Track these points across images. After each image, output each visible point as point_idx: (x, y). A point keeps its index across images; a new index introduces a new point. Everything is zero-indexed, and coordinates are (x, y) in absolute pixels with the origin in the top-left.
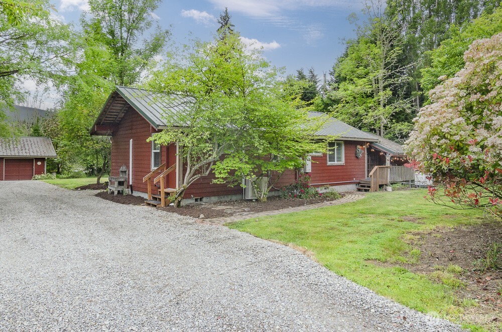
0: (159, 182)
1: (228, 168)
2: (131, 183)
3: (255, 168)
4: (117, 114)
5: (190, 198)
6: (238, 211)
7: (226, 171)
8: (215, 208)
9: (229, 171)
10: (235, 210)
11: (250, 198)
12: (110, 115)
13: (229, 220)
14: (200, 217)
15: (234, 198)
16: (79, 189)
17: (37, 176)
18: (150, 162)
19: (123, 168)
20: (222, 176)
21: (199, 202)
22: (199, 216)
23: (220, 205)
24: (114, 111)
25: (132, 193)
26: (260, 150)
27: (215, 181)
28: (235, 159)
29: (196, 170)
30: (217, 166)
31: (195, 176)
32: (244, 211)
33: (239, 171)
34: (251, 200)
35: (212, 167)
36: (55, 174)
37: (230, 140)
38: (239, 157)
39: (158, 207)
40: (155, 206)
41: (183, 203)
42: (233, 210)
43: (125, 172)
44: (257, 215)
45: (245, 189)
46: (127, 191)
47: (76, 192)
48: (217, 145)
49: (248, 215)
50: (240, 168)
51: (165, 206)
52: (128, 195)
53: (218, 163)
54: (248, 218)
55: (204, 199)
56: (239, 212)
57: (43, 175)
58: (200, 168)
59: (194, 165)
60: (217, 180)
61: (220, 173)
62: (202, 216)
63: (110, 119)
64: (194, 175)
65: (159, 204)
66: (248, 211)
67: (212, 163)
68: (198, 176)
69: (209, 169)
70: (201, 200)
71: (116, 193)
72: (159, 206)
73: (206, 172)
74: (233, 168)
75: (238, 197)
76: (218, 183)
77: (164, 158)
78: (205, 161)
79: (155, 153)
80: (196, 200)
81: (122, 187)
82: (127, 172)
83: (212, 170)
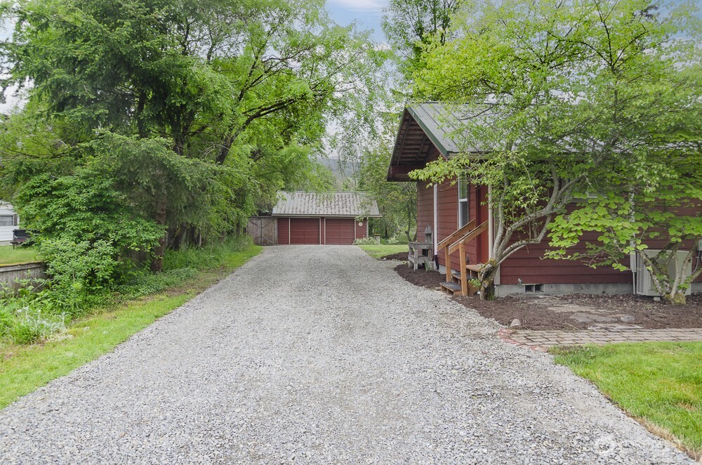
0: (458, 250)
1: (579, 228)
2: (436, 254)
3: (649, 230)
4: (419, 147)
5: (516, 283)
6: (604, 319)
7: (573, 234)
8: (554, 309)
9: (581, 234)
10: (596, 317)
11: (646, 292)
12: (409, 149)
13: (568, 338)
14: (512, 325)
15: (611, 290)
16: (385, 259)
17: (358, 241)
18: (456, 219)
19: (428, 230)
20: (563, 244)
21: (533, 293)
22: (510, 323)
23: (572, 303)
24: (412, 142)
25: (438, 268)
26: (650, 185)
27: (551, 254)
28: (597, 210)
29: (515, 233)
30: (555, 225)
31: (516, 244)
32: (619, 321)
33: (607, 234)
34: (650, 299)
35: (548, 225)
36: (379, 239)
37: (583, 171)
38: (606, 206)
39: (457, 296)
40: (451, 293)
41: (501, 292)
42: (591, 316)
43: (430, 235)
44: (646, 334)
45: (636, 273)
46: (431, 265)
47: (383, 262)
48: (556, 183)
49: (623, 331)
50: (610, 230)
51: (469, 295)
52: (433, 271)
53: (559, 219)
54: (618, 340)
55: (545, 288)
56: (604, 322)
57: (364, 239)
58: (526, 227)
59: (512, 223)
60: (553, 253)
61: (562, 238)
62: (516, 322)
63: (409, 155)
64: (512, 241)
65: (457, 291)
66: (629, 323)
67: (549, 219)
68: (520, 244)
69: (544, 231)
70: (538, 288)
71: (416, 267)
72: (457, 293)
73: (538, 236)
74: (590, 229)
75: (621, 289)
76: (556, 258)
77: (474, 211)
78: (532, 215)
79: (463, 203)
80: (528, 288)
81: (426, 258)
82: (432, 236)
83: (549, 232)
